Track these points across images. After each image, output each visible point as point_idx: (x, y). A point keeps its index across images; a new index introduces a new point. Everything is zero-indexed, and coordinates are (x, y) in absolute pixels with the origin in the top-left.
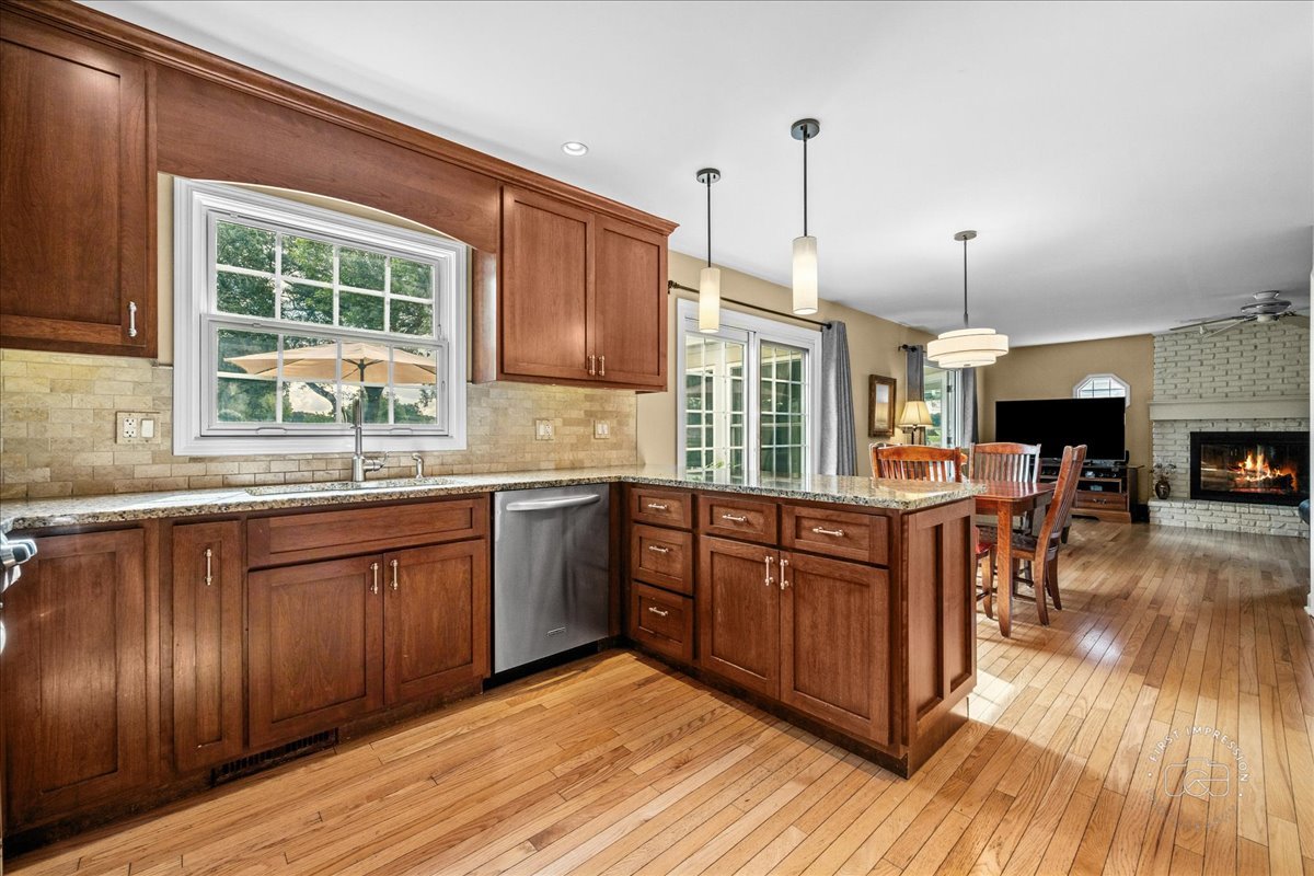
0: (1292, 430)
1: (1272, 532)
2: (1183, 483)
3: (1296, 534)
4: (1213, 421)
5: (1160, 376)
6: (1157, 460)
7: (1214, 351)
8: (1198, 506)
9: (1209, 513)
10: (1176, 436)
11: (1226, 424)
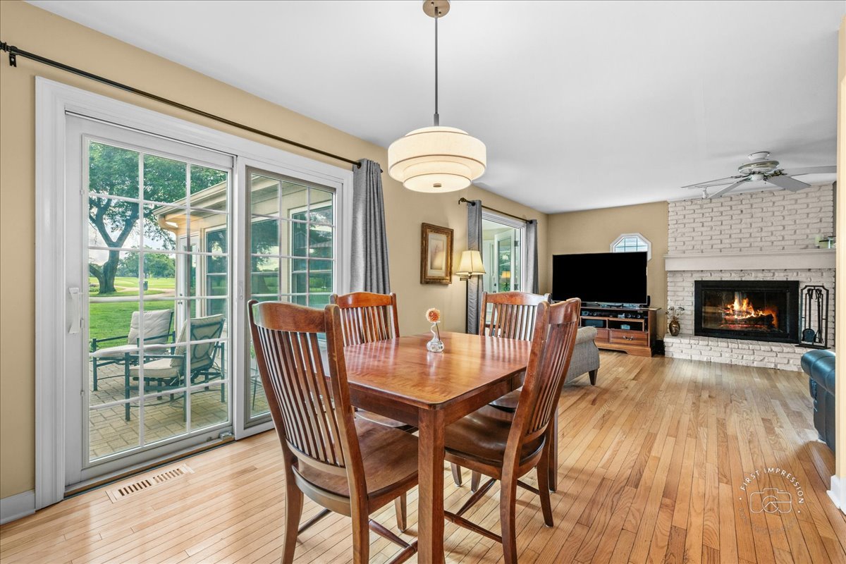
0: (768, 279)
1: (755, 364)
2: (688, 323)
3: (773, 366)
4: (711, 272)
5: (673, 235)
6: (671, 304)
7: (711, 214)
8: (701, 342)
9: (709, 348)
10: (684, 284)
11: (721, 274)
